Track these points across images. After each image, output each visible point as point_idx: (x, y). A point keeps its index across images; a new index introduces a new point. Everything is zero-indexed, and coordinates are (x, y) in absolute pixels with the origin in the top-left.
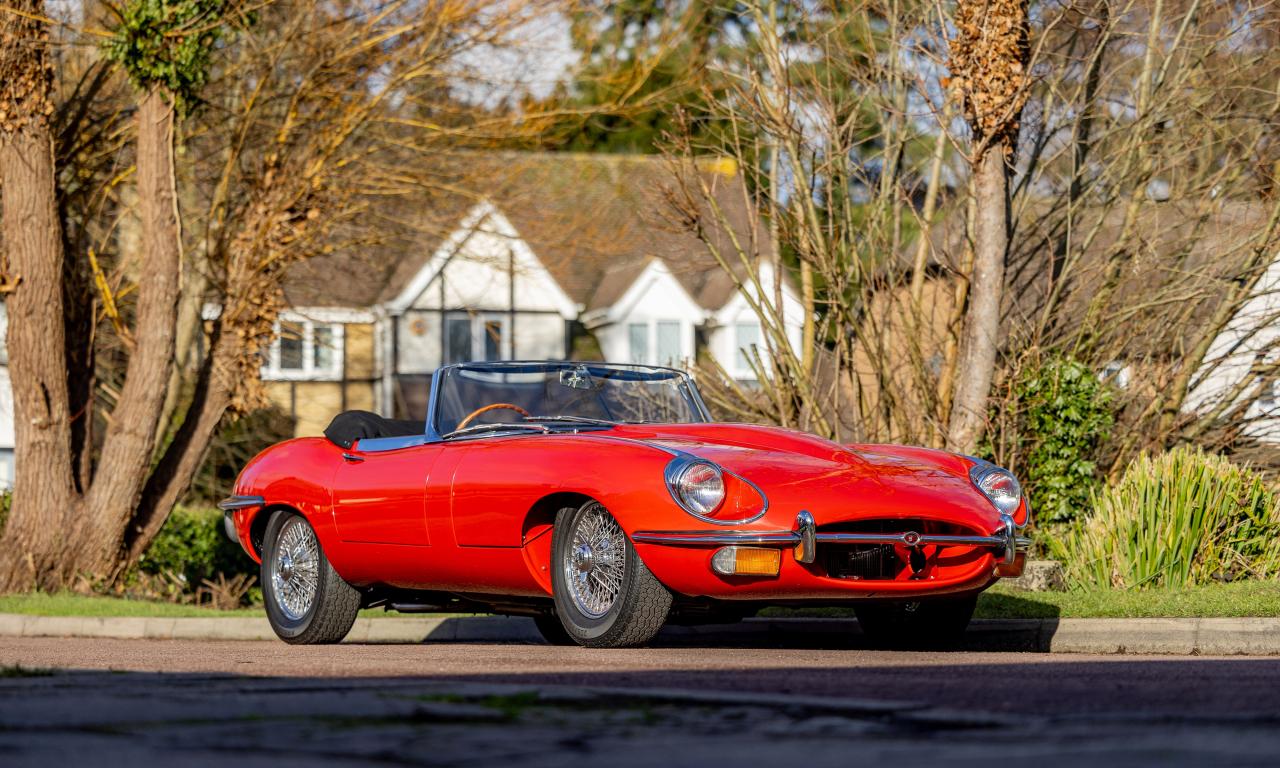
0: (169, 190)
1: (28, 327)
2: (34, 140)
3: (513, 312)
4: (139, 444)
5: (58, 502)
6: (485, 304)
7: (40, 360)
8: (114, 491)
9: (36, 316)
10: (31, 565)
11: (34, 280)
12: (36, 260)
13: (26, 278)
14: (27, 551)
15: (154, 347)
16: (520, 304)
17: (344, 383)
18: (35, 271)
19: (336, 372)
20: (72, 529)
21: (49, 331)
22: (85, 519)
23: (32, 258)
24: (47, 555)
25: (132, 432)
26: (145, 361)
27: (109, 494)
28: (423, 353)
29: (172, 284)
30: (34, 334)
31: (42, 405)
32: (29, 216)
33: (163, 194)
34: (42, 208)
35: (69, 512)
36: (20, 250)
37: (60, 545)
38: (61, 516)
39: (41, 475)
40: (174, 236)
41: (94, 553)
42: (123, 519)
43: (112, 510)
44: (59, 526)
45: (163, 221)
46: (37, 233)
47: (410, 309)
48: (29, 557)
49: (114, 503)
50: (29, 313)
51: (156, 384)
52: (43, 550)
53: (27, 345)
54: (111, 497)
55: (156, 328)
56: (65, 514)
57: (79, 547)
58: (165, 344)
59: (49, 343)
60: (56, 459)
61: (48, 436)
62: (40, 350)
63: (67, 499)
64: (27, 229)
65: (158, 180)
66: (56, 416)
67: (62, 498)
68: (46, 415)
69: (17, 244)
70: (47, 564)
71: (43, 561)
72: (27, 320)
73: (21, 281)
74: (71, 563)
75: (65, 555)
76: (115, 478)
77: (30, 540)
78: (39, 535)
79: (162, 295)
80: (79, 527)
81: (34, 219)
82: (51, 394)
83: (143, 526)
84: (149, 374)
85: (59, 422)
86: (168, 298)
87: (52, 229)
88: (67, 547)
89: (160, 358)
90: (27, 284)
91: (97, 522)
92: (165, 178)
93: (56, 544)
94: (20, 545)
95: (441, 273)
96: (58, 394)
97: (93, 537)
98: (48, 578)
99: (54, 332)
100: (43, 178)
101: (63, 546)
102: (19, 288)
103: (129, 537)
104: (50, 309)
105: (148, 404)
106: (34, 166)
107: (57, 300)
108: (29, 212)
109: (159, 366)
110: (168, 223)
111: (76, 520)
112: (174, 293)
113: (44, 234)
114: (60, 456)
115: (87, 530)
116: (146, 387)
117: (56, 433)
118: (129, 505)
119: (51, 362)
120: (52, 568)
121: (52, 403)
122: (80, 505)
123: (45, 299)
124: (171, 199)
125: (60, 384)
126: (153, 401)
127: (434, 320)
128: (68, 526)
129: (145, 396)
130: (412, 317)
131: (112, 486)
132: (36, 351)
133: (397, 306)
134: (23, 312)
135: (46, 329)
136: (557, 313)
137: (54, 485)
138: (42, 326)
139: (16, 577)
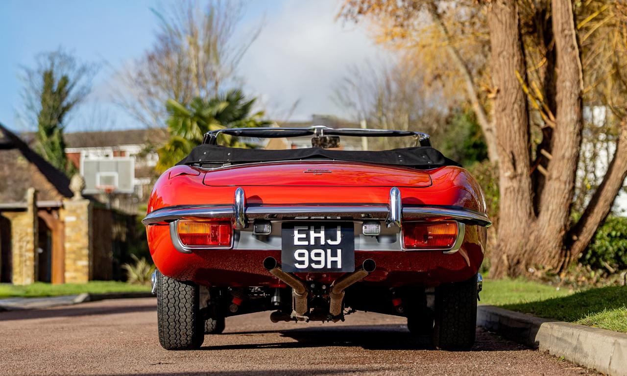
0: (570, 30)
1: (504, 118)
2: (503, 6)
4: (563, 186)
5: (521, 223)
7: (510, 138)
8: (551, 215)
9: (508, 111)
10: (506, 262)
11: (506, 90)
12: (507, 77)
13: (502, 88)
14: (504, 253)
15: (567, 126)
18: (507, 84)
20: (529, 240)
21: (516, 120)
22: (536, 233)
23: (505, 76)
24: (515, 256)
25: (558, 178)
26: (562, 135)
27: (549, 217)
29: (575, 86)
30: (507, 122)
31: (511, 166)
32: (502, 52)
33: (566, 32)
34: (509, 46)
35: (527, 229)
36: (498, 72)
37: (522, 249)
38: (523, 231)
39: (512, 207)
40: (575, 58)
41: (543, 254)
42: (560, 232)
43: (551, 227)
44: (521, 238)
45: (566, 49)
46: (507, 61)
48: (505, 257)
49: (552, 222)
50: (504, 110)
51: (570, 149)
52: (513, 252)
53: (503, 129)
54: (550, 219)
55: (566, 115)
56: (524, 230)
57: (533, 250)
58: (573, 124)
59: (516, 127)
60: (520, 197)
61: (515, 184)
62: (510, 132)
63: (526, 221)
64: (501, 59)
65: (562, 24)
66: (519, 171)
67: (524, 220)
68: (512, 170)
69: (496, 69)
70: (515, 261)
71: (513, 259)
72: (503, 114)
73: (498, 91)
74: (530, 259)
75: (526, 255)
76: (551, 208)
77: (506, 246)
78: (511, 243)
79: (568, 95)
80: (532, 238)
81: (505, 53)
82: (516, 157)
83: (578, 236)
84: (565, 143)
85: (521, 175)
86: (573, 96)
87: (516, 59)
88: (526, 251)
89: (570, 133)
90: (502, 92)
91: (543, 234)
92: (567, 22)
93: (520, 249)
94: (501, 250)
96: (521, 157)
97: (542, 243)
98: (516, 270)
99: (519, 120)
100: (510, 28)
101: (524, 249)
102: (499, 95)
103: (567, 243)
104: (516, 106)
105: (566, 161)
106: (504, 22)
107: (521, 100)
108: (502, 49)
109: (570, 137)
110: (570, 50)
111: (531, 234)
112: (576, 92)
113: (511, 62)
114: (522, 195)
115: (538, 240)
116: (563, 151)
117: (520, 181)
118: (562, 223)
119: (517, 138)
120: (518, 262)
121: (517, 163)
122: (533, 225)
123: (513, 100)
124: (571, 35)
125: (523, 151)
126: (568, 159)
128: (526, 237)
129: (563, 157)
131: (550, 212)
132: (508, 132)
134: (500, 109)
135: (513, 119)
137: (520, 213)
138: (511, 117)
139: (499, 269)
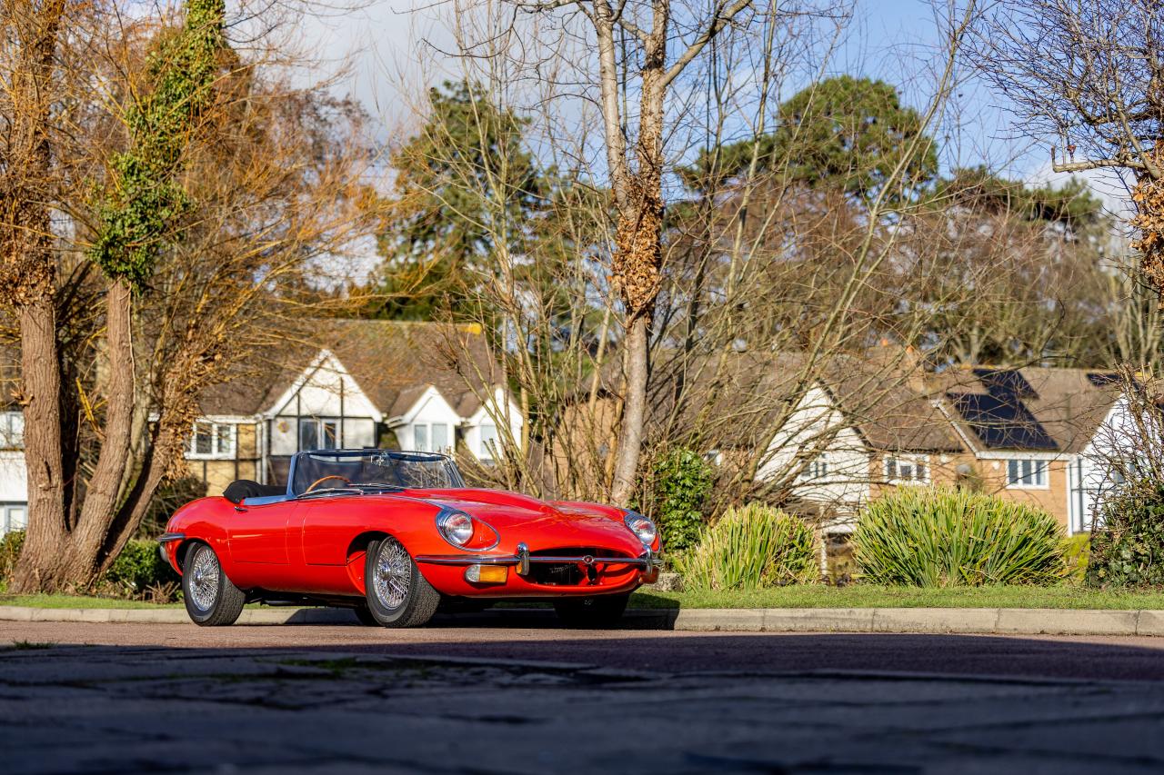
0: (127, 342)
1: (38, 427)
2: (42, 310)
3: (343, 418)
4: (107, 500)
5: (55, 536)
6: (325, 413)
7: (44, 447)
8: (91, 529)
9: (42, 420)
10: (37, 576)
11: (41, 398)
12: (43, 385)
13: (36, 396)
14: (35, 567)
15: (117, 439)
16: (346, 414)
17: (237, 462)
18: (42, 392)
19: (232, 455)
20: (64, 553)
21: (51, 430)
22: (73, 547)
23: (40, 384)
24: (48, 570)
25: (103, 492)
26: (111, 448)
27: (88, 530)
28: (286, 443)
29: (129, 400)
30: (41, 431)
31: (46, 476)
32: (39, 357)
33: (124, 345)
34: (47, 353)
35: (62, 543)
36: (33, 379)
37: (56, 563)
38: (57, 544)
39: (45, 520)
40: (130, 371)
41: (78, 569)
42: (97, 546)
43: (89, 542)
44: (55, 551)
45: (124, 361)
46: (44, 368)
47: (278, 416)
48: (36, 571)
49: (91, 538)
50: (38, 418)
51: (118, 463)
52: (45, 567)
53: (36, 438)
54: (90, 533)
55: (118, 428)
56: (59, 544)
57: (68, 565)
58: (124, 437)
59: (50, 437)
60: (54, 510)
61: (49, 495)
62: (45, 441)
63: (61, 535)
64: (38, 366)
65: (120, 336)
66: (54, 483)
67: (58, 534)
68: (48, 481)
69: (31, 375)
70: (48, 576)
71: (45, 573)
72: (36, 422)
73: (33, 398)
74: (63, 575)
75: (59, 569)
76: (92, 521)
77: (37, 560)
78: (42, 557)
79: (122, 408)
80: (68, 552)
81: (42, 359)
82: (51, 469)
83: (109, 552)
84: (114, 456)
85: (56, 487)
86: (127, 409)
87: (53, 366)
88: (60, 564)
89: (121, 446)
90: (37, 400)
91: (80, 549)
92: (125, 334)
93: (53, 563)
94: (30, 564)
95: (298, 394)
96: (56, 468)
97: (77, 558)
98: (48, 584)
99: (54, 430)
100: (47, 334)
101: (58, 563)
102: (32, 402)
103: (100, 558)
104: (51, 416)
105: (113, 474)
106: (42, 326)
107: (56, 410)
108: (38, 355)
109: (121, 451)
110: (126, 362)
111: (67, 547)
112: (130, 406)
113: (48, 368)
114: (56, 508)
115: (74, 554)
116: (112, 464)
117: (54, 493)
118: (101, 538)
119: (52, 448)
120: (51, 578)
121: (52, 474)
122: (69, 538)
123: (49, 409)
124: (128, 347)
125: (57, 462)
126: (116, 473)
127: (294, 422)
128: (60, 550)
129: (111, 470)
130: (280, 421)
131: (89, 525)
132: (42, 442)
133: (271, 414)
134: (34, 417)
135: (48, 428)
136: (370, 418)
137: (53, 526)
138: (46, 426)
139: (28, 584)
